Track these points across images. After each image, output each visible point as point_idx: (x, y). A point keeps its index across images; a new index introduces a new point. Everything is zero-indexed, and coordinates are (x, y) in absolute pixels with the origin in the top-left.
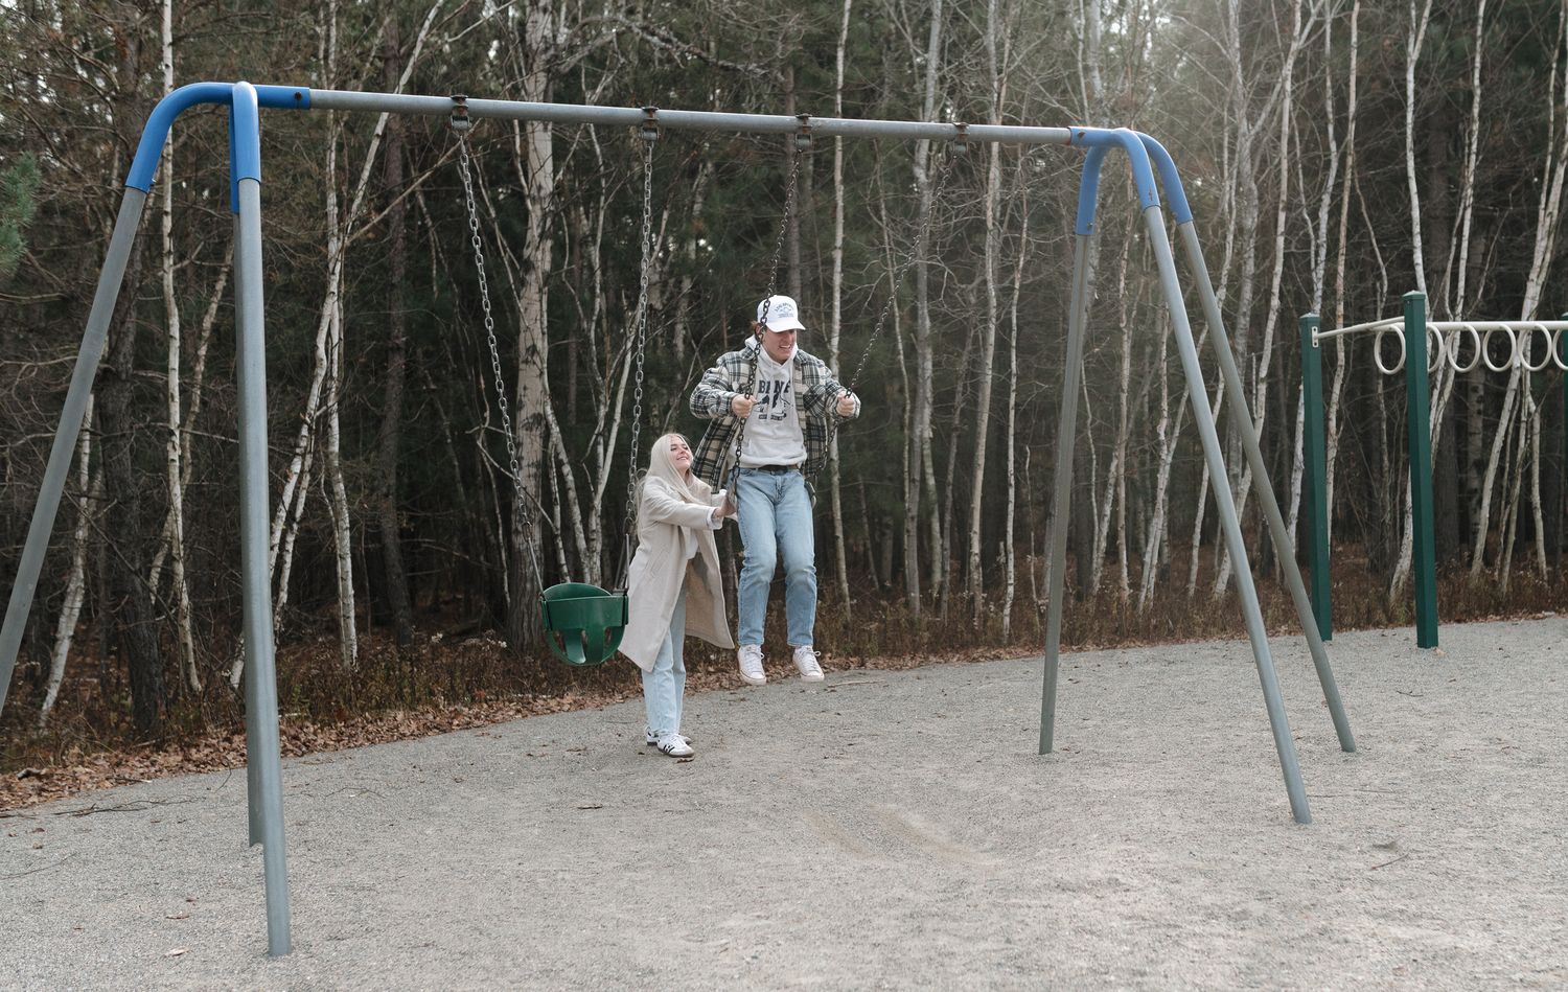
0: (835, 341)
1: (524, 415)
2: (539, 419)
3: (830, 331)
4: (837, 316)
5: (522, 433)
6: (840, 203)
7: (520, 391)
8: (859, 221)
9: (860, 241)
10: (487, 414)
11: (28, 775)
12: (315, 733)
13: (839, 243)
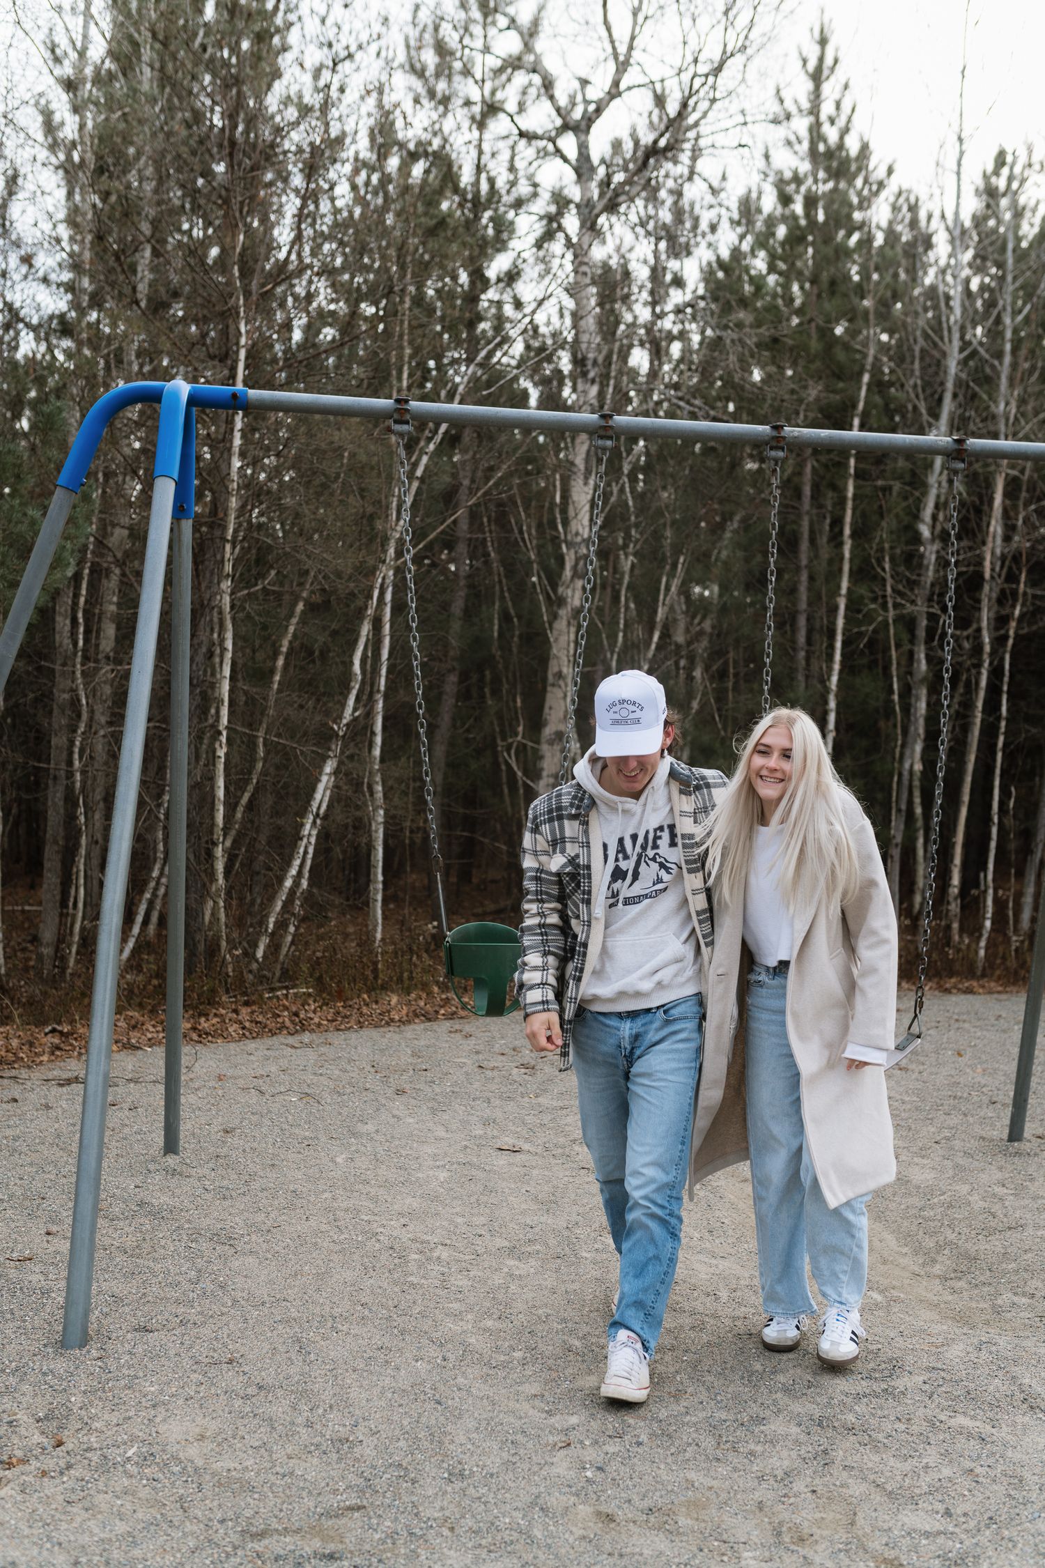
0: (835, 679)
1: (548, 731)
2: (560, 736)
3: (830, 669)
4: (838, 657)
5: (545, 748)
6: (847, 555)
7: (546, 710)
8: (864, 572)
9: (862, 590)
10: (520, 729)
11: (54, 1031)
12: (315, 1012)
13: (844, 591)
